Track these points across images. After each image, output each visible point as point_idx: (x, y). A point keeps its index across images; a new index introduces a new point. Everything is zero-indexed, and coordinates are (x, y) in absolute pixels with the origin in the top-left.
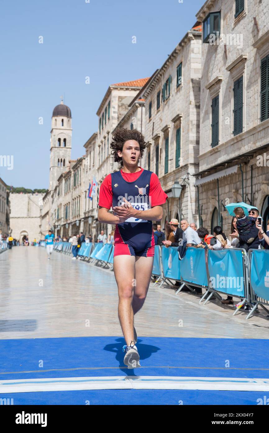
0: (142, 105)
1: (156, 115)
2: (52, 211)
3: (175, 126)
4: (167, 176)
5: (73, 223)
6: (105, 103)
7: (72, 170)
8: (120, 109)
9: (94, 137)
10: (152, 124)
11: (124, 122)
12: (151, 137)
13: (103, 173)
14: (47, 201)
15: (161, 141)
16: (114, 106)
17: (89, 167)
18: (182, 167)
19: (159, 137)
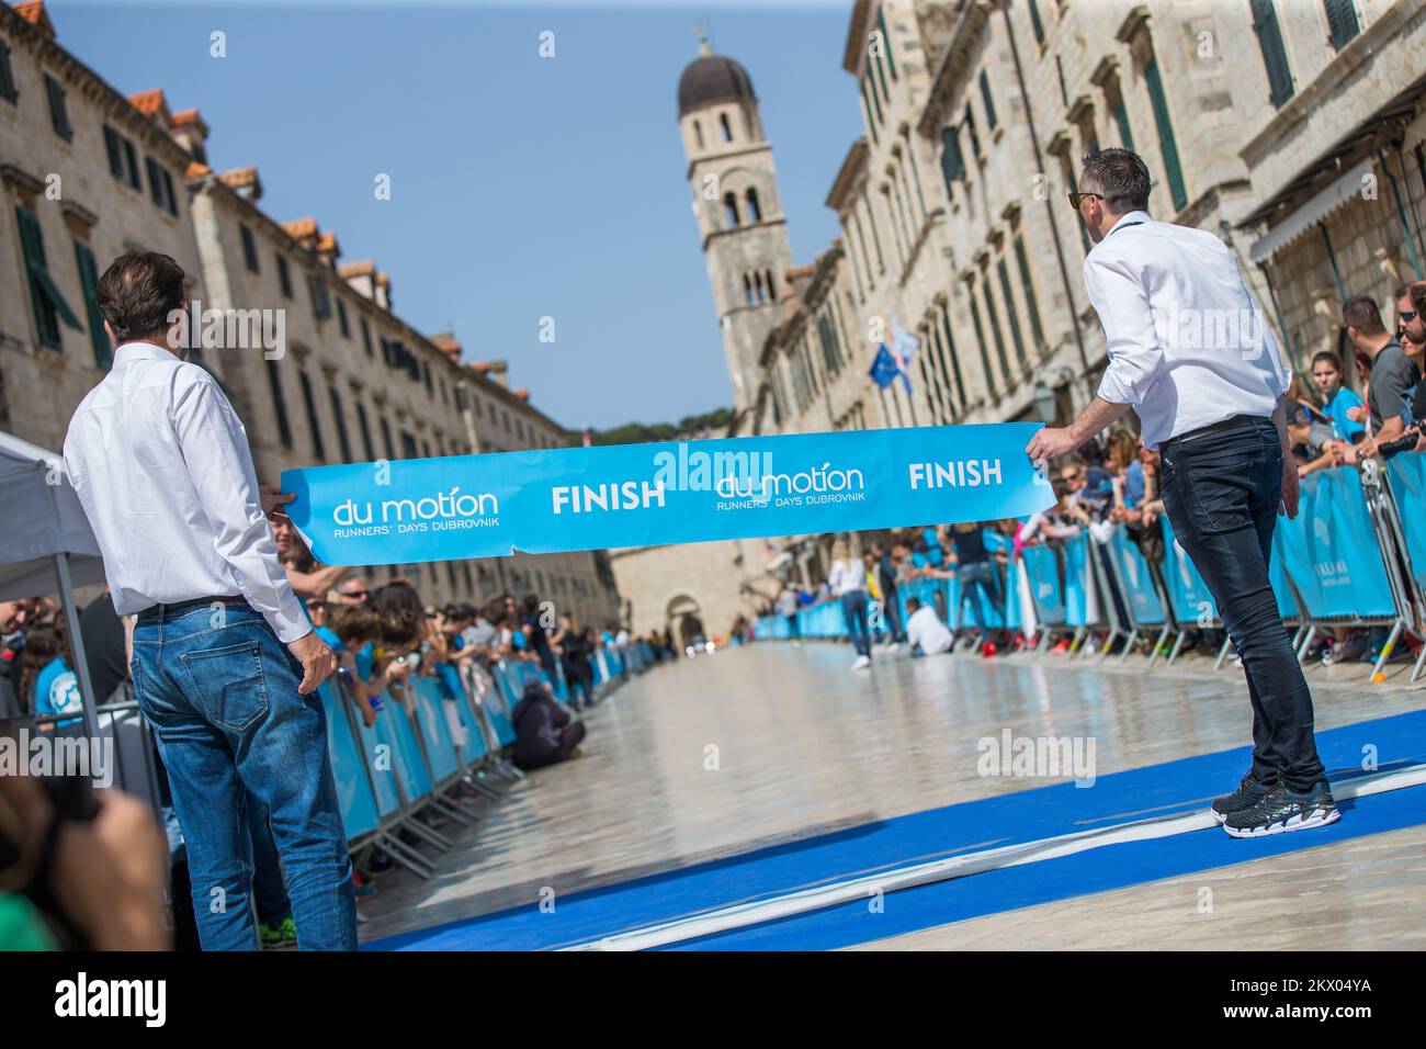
1: (1059, 24)
3: (1135, 52)
7: (804, 309)
8: (929, 27)
9: (858, 157)
10: (1053, 63)
11: (952, 79)
12: (1064, 112)
15: (1102, 122)
16: (900, 22)
17: (866, 283)
18: (1196, 206)
19: (1091, 106)
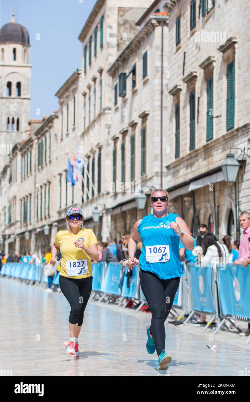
0: (162, 22)
1: (189, 39)
3: (225, 58)
4: (211, 145)
5: (38, 230)
6: (94, 20)
7: (34, 137)
8: (122, 29)
9: (74, 79)
10: (182, 55)
11: (129, 53)
12: (181, 77)
13: (92, 142)
15: (199, 85)
16: (110, 24)
17: (65, 132)
18: (238, 130)
19: (196, 77)
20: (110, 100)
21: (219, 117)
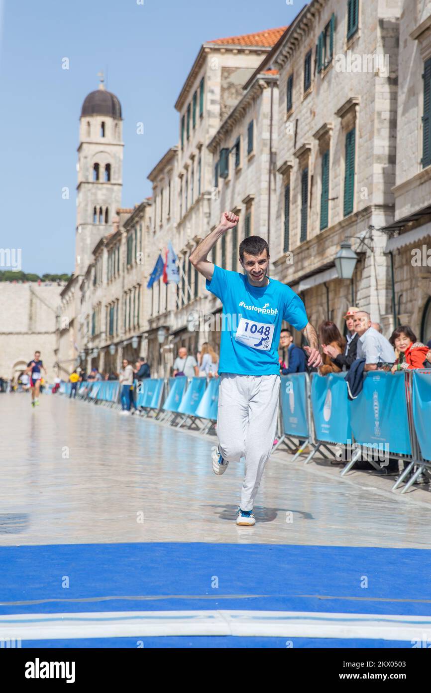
0: (272, 83)
1: (302, 102)
2: (81, 319)
3: (344, 124)
4: (325, 235)
5: (125, 343)
6: (193, 83)
7: (122, 230)
8: (226, 94)
9: (170, 158)
10: (293, 123)
11: (233, 123)
12: (293, 151)
13: (189, 234)
14: (70, 297)
15: (313, 160)
16: (212, 88)
17: (158, 223)
18: (357, 215)
19: (309, 150)
20: (210, 182)
21: (336, 200)
